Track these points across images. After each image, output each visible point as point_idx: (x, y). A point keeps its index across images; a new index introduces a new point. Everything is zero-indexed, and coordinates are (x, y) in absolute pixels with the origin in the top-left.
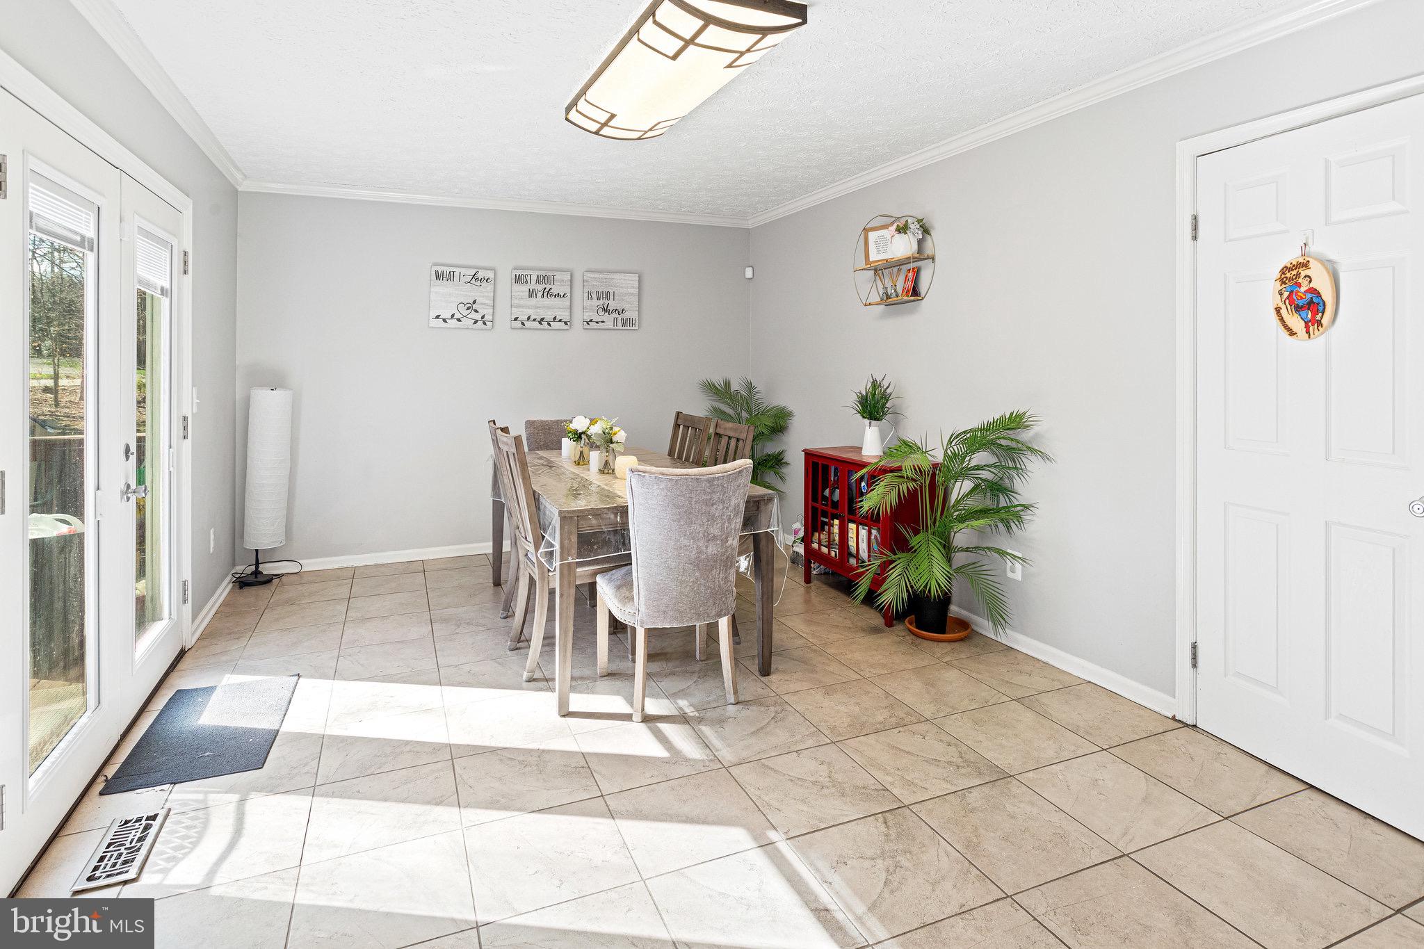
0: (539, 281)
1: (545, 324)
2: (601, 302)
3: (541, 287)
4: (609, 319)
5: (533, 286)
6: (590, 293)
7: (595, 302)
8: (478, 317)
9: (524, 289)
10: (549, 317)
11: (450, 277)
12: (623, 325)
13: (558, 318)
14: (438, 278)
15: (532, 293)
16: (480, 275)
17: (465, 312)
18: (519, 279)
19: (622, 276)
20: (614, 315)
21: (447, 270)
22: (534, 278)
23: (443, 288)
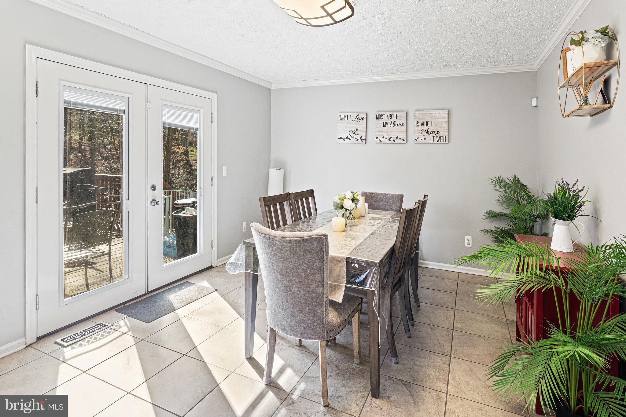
0: (388, 117)
1: (392, 140)
2: (424, 128)
3: (389, 121)
4: (429, 138)
5: (386, 120)
6: (417, 123)
7: (420, 128)
8: (358, 137)
9: (381, 122)
10: (394, 137)
11: (346, 118)
12: (438, 140)
13: (399, 137)
14: (341, 119)
15: (385, 124)
16: (359, 117)
17: (353, 135)
18: (378, 117)
19: (437, 112)
20: (432, 135)
21: (345, 115)
22: (386, 116)
23: (344, 123)
